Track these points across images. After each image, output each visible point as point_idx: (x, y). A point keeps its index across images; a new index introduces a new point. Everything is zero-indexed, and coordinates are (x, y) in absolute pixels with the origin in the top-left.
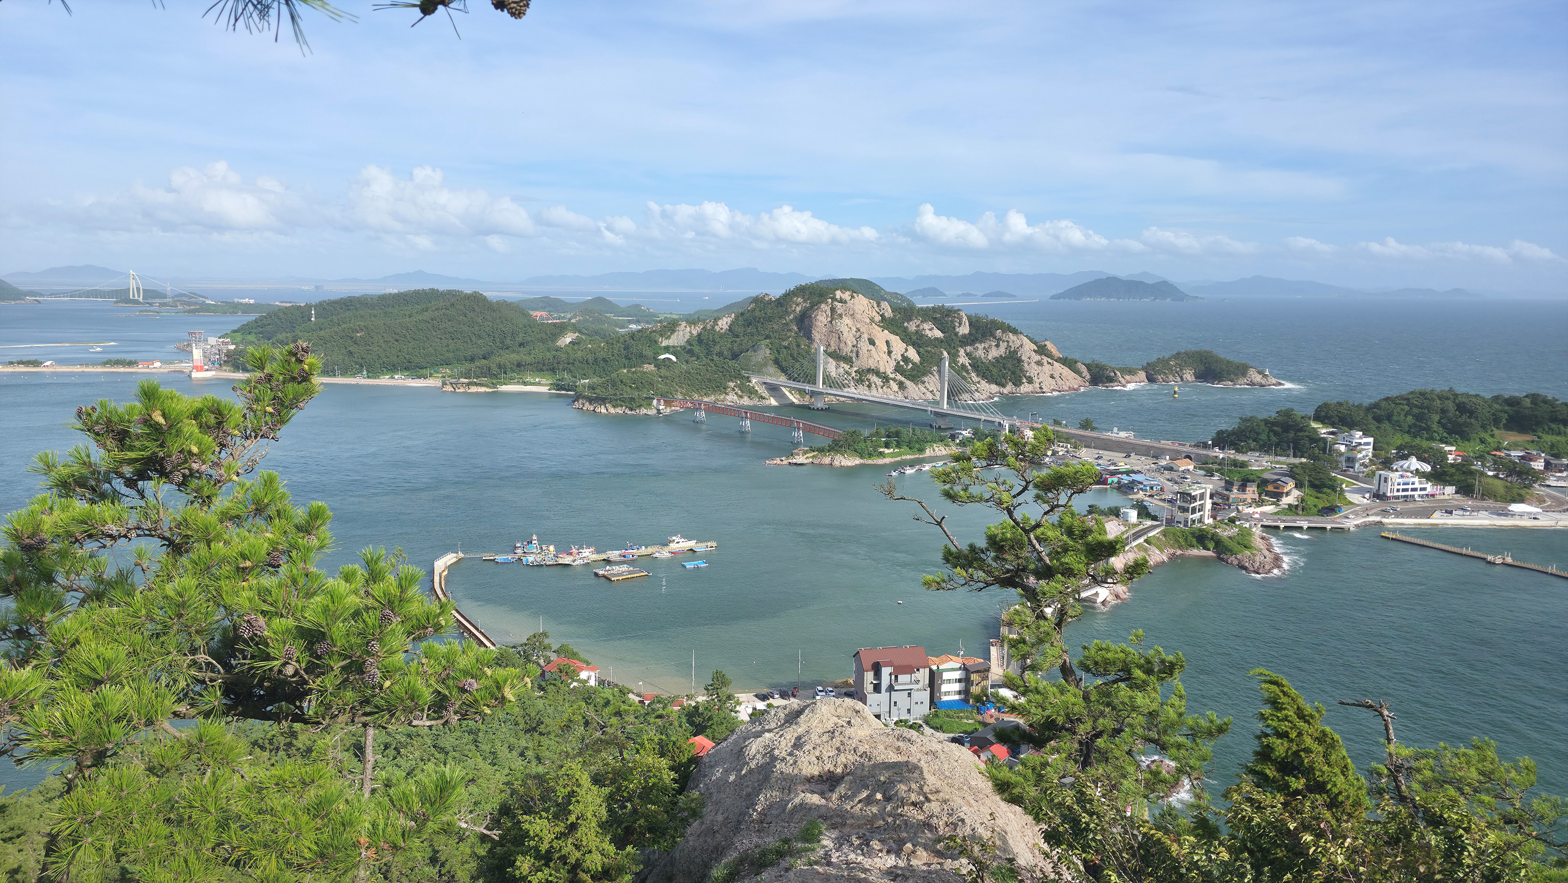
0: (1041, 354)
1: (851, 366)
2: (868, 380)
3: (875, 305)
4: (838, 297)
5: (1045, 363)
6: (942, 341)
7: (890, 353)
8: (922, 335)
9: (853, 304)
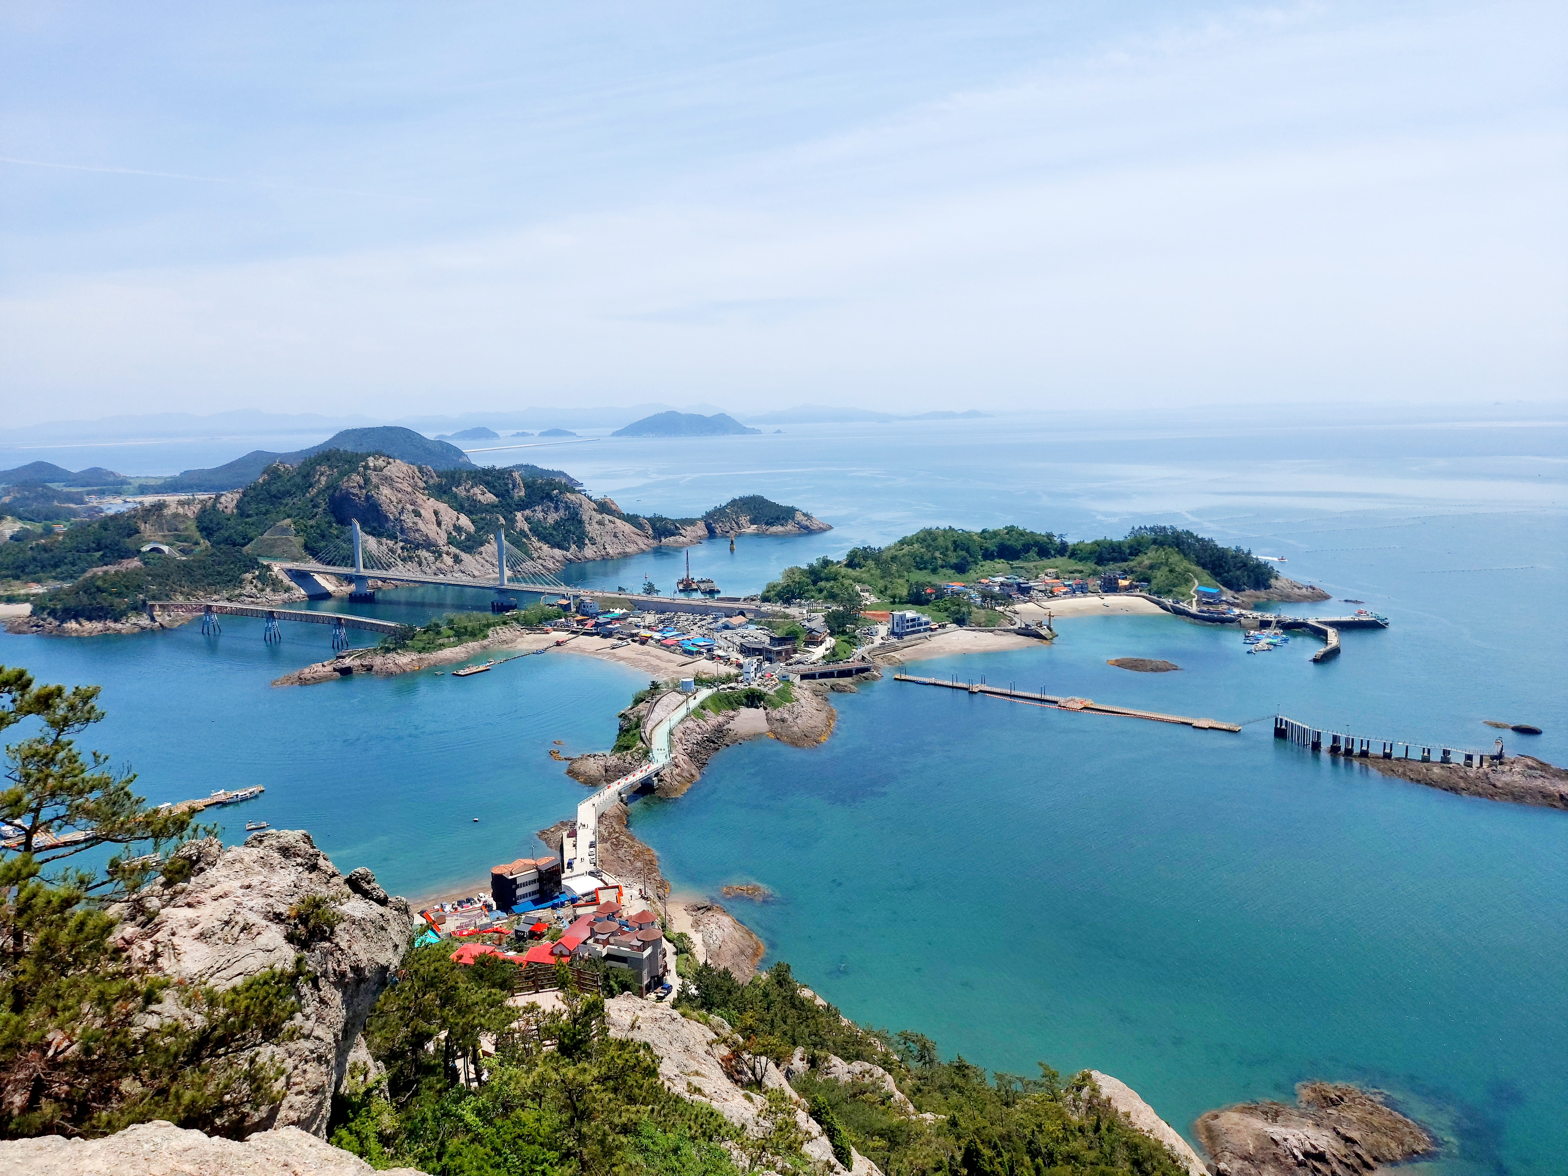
0: (601, 513)
1: (396, 543)
2: (418, 556)
3: (416, 470)
4: (371, 464)
5: (607, 522)
7: (439, 524)
8: (474, 501)
9: (391, 471)
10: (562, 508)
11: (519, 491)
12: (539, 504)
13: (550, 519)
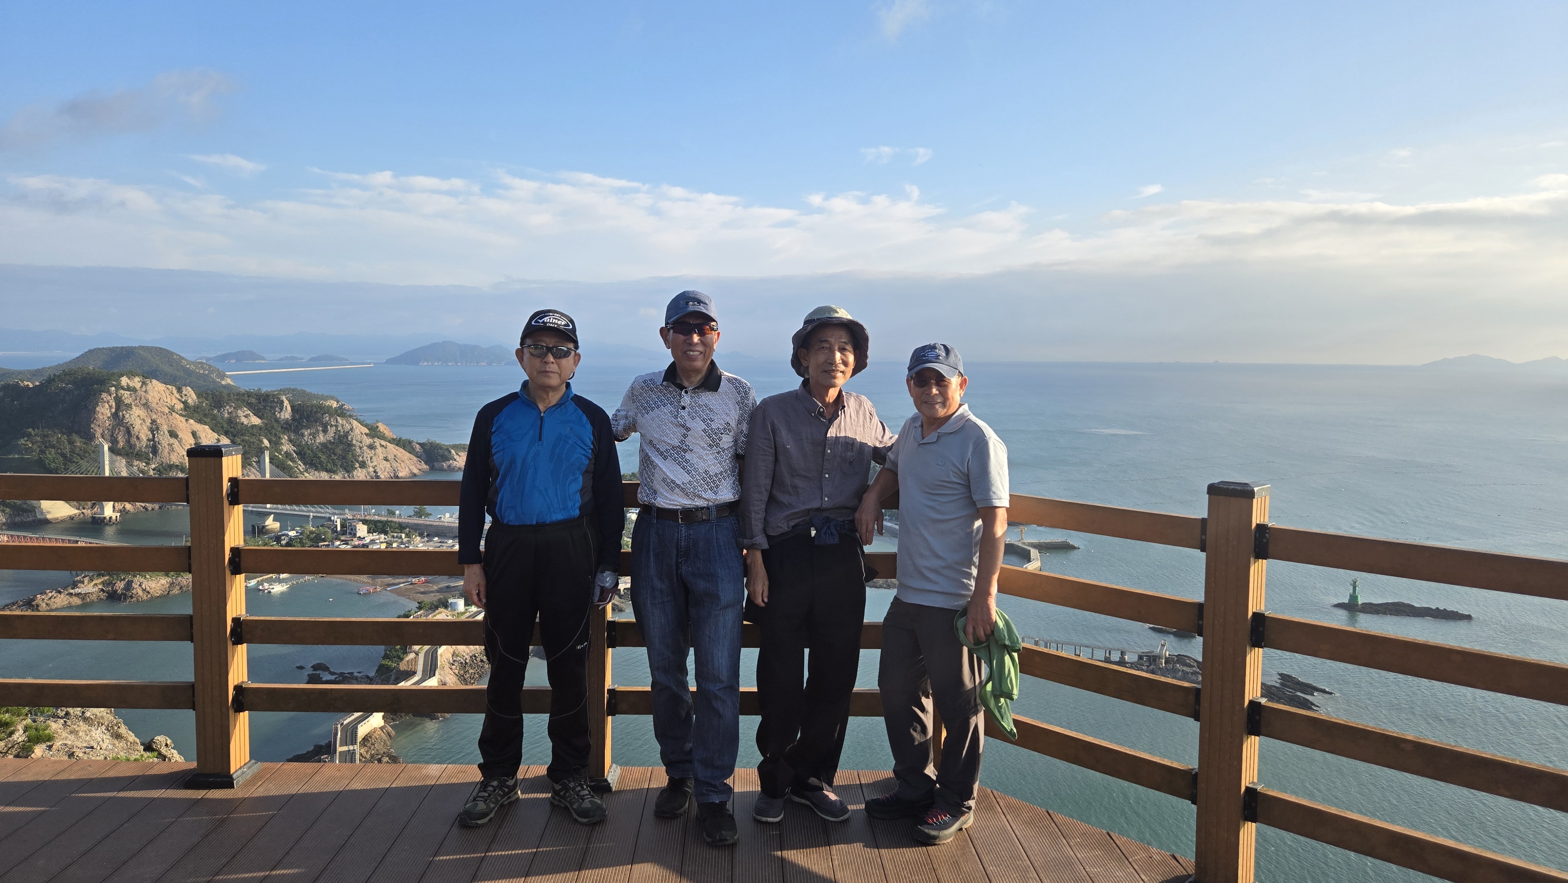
0: (373, 437)
1: (148, 464)
3: (175, 391)
4: (123, 384)
5: (378, 446)
6: (261, 429)
8: (236, 423)
9: (146, 391)
10: (331, 431)
11: (286, 414)
12: (307, 427)
13: (318, 441)
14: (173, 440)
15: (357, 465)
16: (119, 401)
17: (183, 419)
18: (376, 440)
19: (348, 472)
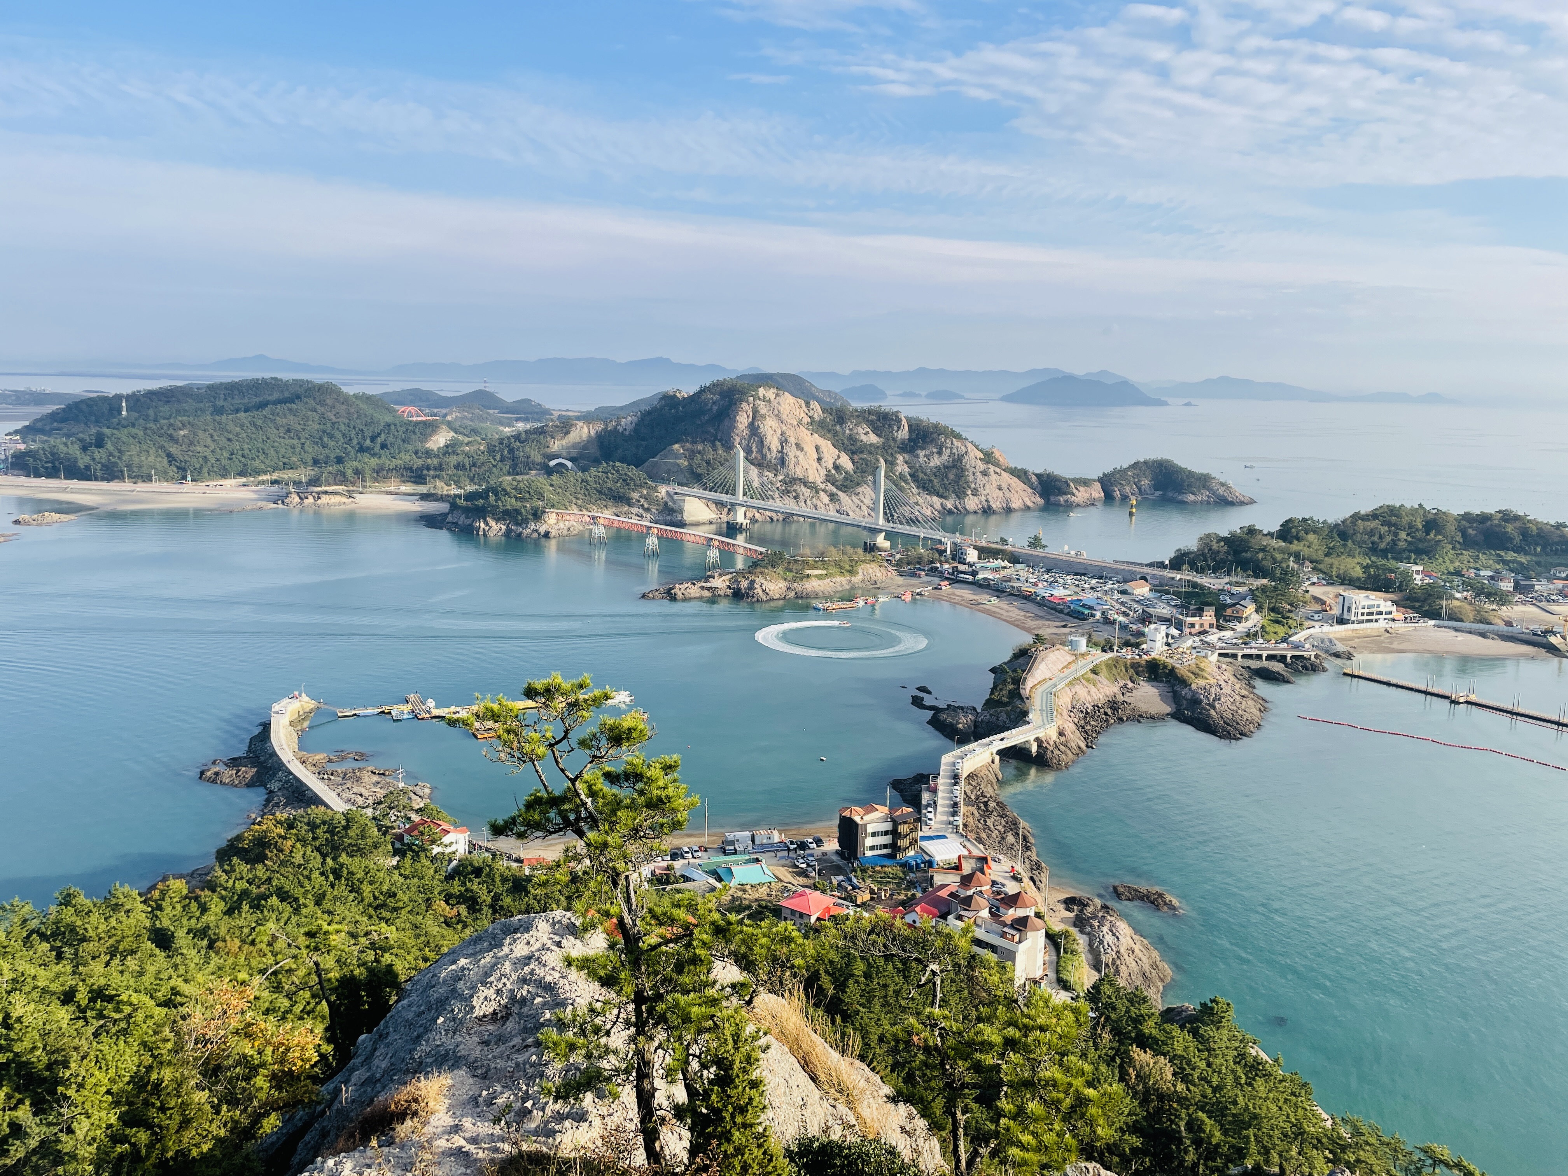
0: (986, 463)
1: (776, 475)
2: (795, 491)
3: (803, 405)
4: (760, 395)
5: (992, 473)
6: (878, 448)
7: (819, 459)
8: (856, 440)
9: (779, 403)
10: (946, 453)
11: (903, 433)
12: (923, 449)
13: (932, 464)
14: (798, 453)
15: (969, 492)
16: (755, 411)
17: (809, 433)
18: (990, 466)
19: (959, 498)
